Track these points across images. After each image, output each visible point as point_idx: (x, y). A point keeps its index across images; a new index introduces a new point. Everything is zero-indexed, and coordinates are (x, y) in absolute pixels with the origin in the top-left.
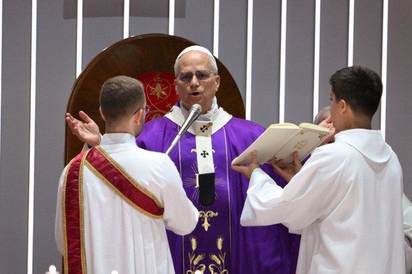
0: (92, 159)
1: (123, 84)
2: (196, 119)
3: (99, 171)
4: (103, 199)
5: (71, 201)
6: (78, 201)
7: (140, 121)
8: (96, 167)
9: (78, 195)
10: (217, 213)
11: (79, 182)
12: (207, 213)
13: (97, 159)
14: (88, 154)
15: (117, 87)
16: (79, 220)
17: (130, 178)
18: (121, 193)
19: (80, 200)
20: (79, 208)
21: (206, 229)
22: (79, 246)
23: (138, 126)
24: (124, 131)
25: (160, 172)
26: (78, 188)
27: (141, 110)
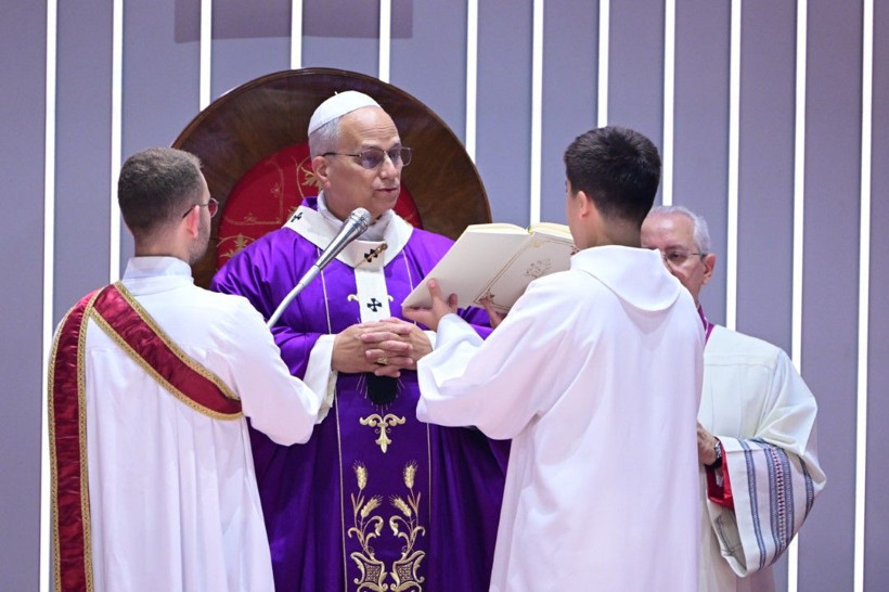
0: (103, 306)
1: (155, 162)
2: (356, 237)
3: (115, 329)
4: (122, 382)
5: (64, 386)
6: (76, 387)
7: (199, 230)
8: (110, 321)
9: (76, 376)
10: (404, 418)
11: (79, 351)
12: (386, 418)
13: (113, 305)
14: (98, 298)
15: (144, 168)
16: (77, 423)
17: (170, 343)
18: (155, 372)
19: (79, 384)
20: (77, 401)
21: (384, 449)
22: (77, 473)
23: (194, 240)
24: (165, 251)
25: (229, 332)
26: (75, 363)
27: (197, 208)
